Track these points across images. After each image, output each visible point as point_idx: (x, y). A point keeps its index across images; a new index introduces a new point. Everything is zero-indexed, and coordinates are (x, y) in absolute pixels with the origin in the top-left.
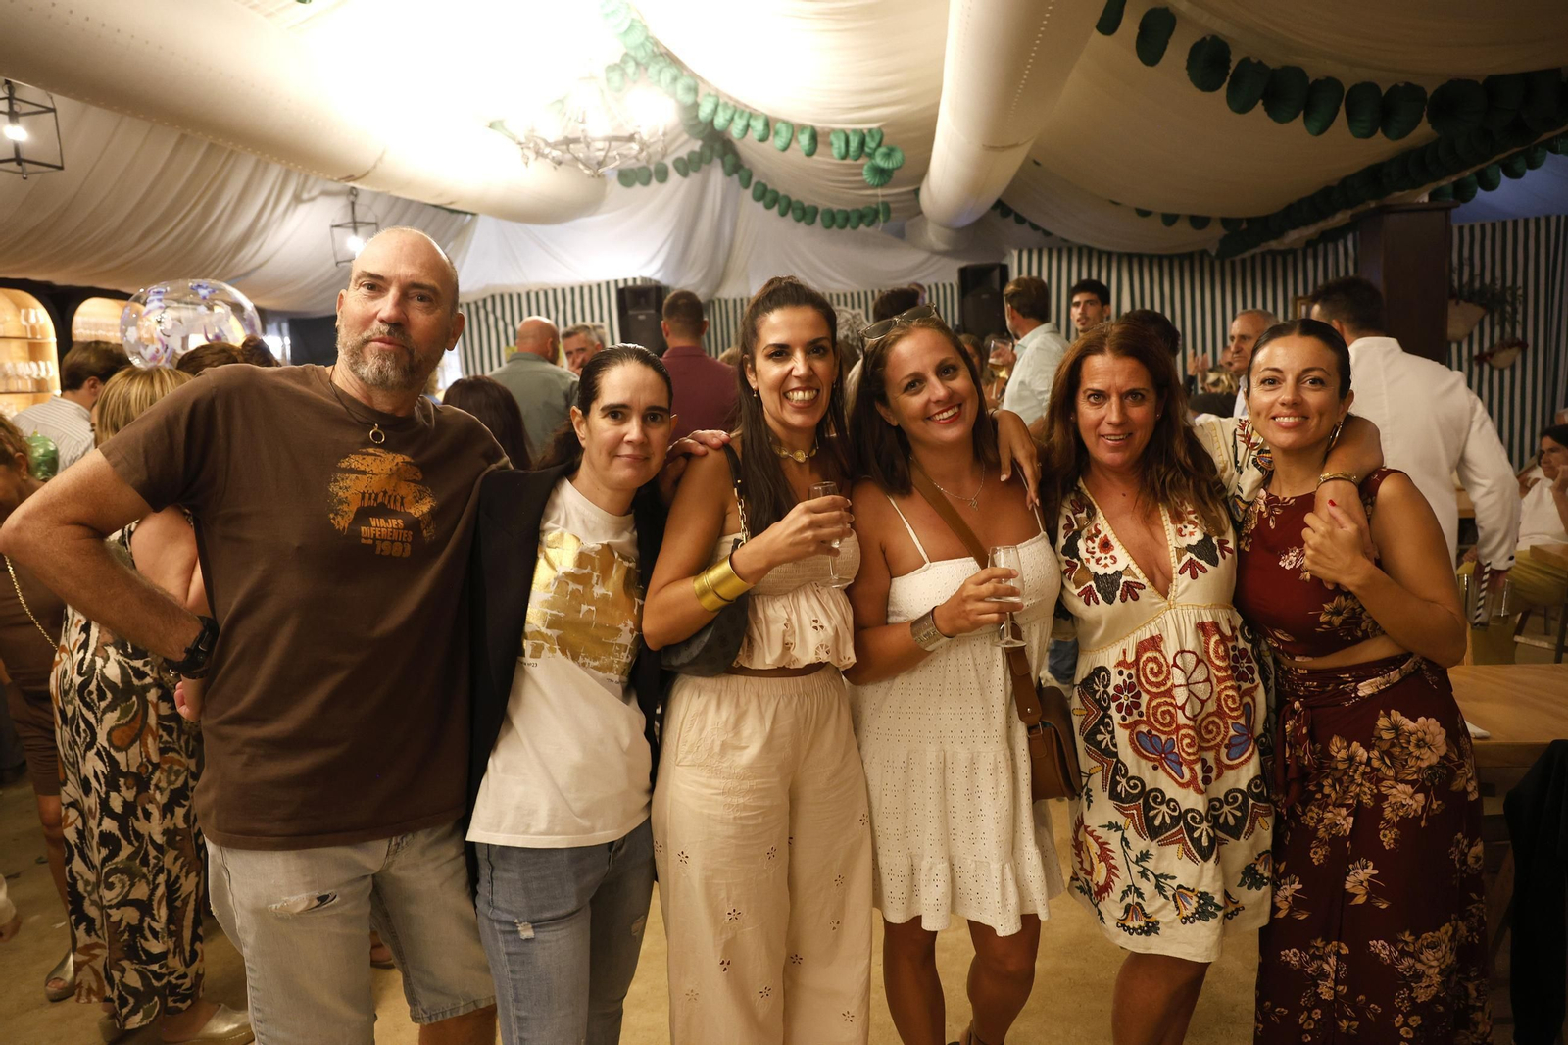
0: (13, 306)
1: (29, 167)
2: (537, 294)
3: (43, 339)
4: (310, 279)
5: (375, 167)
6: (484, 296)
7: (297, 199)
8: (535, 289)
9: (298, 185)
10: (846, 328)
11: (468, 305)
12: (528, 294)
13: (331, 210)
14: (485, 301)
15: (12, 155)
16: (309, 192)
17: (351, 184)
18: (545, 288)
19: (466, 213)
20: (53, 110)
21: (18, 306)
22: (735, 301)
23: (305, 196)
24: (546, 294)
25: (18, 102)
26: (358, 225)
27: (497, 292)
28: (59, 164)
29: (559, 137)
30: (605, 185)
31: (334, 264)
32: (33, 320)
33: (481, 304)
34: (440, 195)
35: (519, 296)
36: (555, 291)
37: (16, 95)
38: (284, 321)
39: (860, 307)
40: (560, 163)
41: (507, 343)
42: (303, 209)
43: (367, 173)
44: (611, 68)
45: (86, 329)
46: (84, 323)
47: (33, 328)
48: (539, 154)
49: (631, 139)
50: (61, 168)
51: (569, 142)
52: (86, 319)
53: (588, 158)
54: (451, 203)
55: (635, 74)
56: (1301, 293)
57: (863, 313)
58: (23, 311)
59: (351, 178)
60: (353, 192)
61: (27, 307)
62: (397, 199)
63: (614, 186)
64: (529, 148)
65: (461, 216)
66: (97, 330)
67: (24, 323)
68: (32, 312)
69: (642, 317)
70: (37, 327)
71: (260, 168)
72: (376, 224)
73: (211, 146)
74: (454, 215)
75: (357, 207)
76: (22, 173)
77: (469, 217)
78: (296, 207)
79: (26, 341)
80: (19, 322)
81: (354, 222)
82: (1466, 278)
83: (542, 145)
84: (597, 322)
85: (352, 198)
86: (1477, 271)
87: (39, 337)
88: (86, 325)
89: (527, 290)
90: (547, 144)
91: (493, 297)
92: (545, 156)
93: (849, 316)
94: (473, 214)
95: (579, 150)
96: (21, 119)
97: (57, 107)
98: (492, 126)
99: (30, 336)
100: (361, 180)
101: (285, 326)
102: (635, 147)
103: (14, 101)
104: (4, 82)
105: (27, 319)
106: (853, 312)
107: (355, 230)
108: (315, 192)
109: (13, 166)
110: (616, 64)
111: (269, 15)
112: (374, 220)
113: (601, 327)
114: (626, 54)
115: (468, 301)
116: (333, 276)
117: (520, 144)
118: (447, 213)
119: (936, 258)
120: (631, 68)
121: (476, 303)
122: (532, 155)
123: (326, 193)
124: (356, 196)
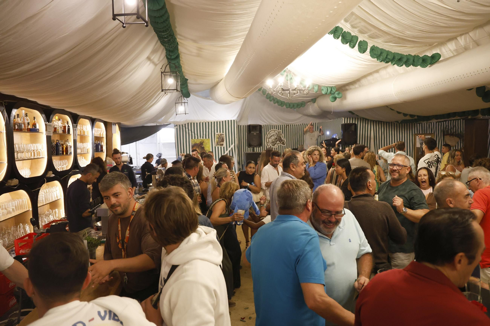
2: (203, 123)
6: (185, 123)
10: (276, 136)
12: (200, 123)
18: (205, 121)
22: (243, 126)
24: (206, 123)
33: (184, 125)
35: (197, 123)
36: (208, 123)
39: (281, 129)
41: (192, 138)
56: (416, 133)
57: (281, 131)
69: (255, 134)
82: (454, 131)
84: (222, 133)
86: (457, 129)
89: (199, 122)
91: (188, 123)
93: (277, 132)
106: (279, 131)
113: (223, 134)
119: (304, 116)
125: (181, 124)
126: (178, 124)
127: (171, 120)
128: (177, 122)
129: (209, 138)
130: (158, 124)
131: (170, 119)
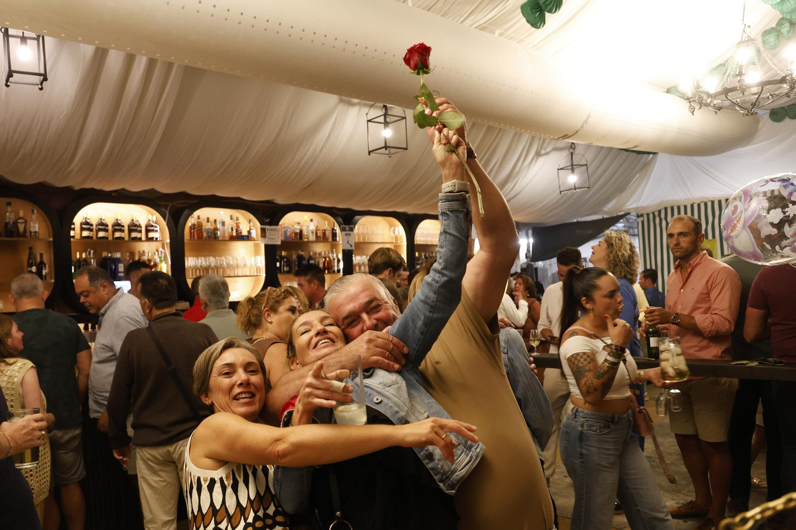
0: (389, 226)
1: (393, 150)
2: (699, 205)
3: (400, 243)
4: (544, 203)
5: (582, 127)
6: (660, 209)
7: (538, 154)
8: (697, 202)
9: (539, 145)
11: (648, 215)
13: (560, 159)
14: (660, 211)
15: (383, 145)
16: (545, 150)
17: (570, 141)
18: (705, 200)
19: (649, 153)
20: (405, 118)
21: (391, 225)
23: (543, 152)
24: (706, 204)
25: (390, 117)
26: (574, 167)
27: (669, 206)
28: (405, 147)
29: (719, 89)
30: (758, 122)
31: (559, 192)
32: (397, 233)
33: (656, 214)
34: (628, 142)
37: (389, 113)
38: (530, 229)
40: (720, 108)
42: (541, 160)
43: (577, 132)
44: (766, 33)
45: (421, 237)
46: (421, 234)
47: (396, 238)
48: (702, 104)
49: (783, 80)
50: (406, 149)
51: (726, 91)
52: (422, 231)
53: (744, 102)
54: (635, 147)
55: (789, 32)
58: (392, 228)
59: (566, 136)
60: (573, 146)
61: (394, 226)
62: (602, 147)
63: (766, 123)
64: (694, 101)
65: (646, 155)
66: (427, 238)
67: (392, 234)
68: (397, 229)
70: (398, 237)
71: (517, 137)
72: (586, 165)
73: (489, 127)
74: (641, 155)
75: (574, 156)
76: (389, 154)
77: (651, 156)
78: (537, 159)
79: (393, 244)
80: (390, 234)
81: (572, 165)
83: (705, 97)
85: (571, 150)
87: (399, 242)
88: (422, 235)
89: (691, 203)
90: (709, 95)
91: (666, 209)
92: (707, 105)
94: (654, 153)
95: (736, 97)
96: (390, 125)
97: (407, 117)
98: (668, 91)
99: (394, 242)
100: (573, 137)
101: (530, 232)
102: (786, 87)
103: (387, 116)
104: (382, 107)
105: (394, 232)
107: (573, 170)
108: (549, 149)
109: (383, 151)
110: (773, 28)
111: (520, 42)
112: (585, 164)
114: (782, 19)
115: (648, 212)
116: (558, 201)
117: (688, 99)
118: (635, 154)
120: (785, 28)
121: (653, 213)
122: (697, 107)
123: (556, 149)
124: (574, 149)
125: (650, 211)
126: (644, 212)
127: (630, 205)
128: (643, 208)
129: (714, 236)
130: (605, 216)
131: (627, 204)
